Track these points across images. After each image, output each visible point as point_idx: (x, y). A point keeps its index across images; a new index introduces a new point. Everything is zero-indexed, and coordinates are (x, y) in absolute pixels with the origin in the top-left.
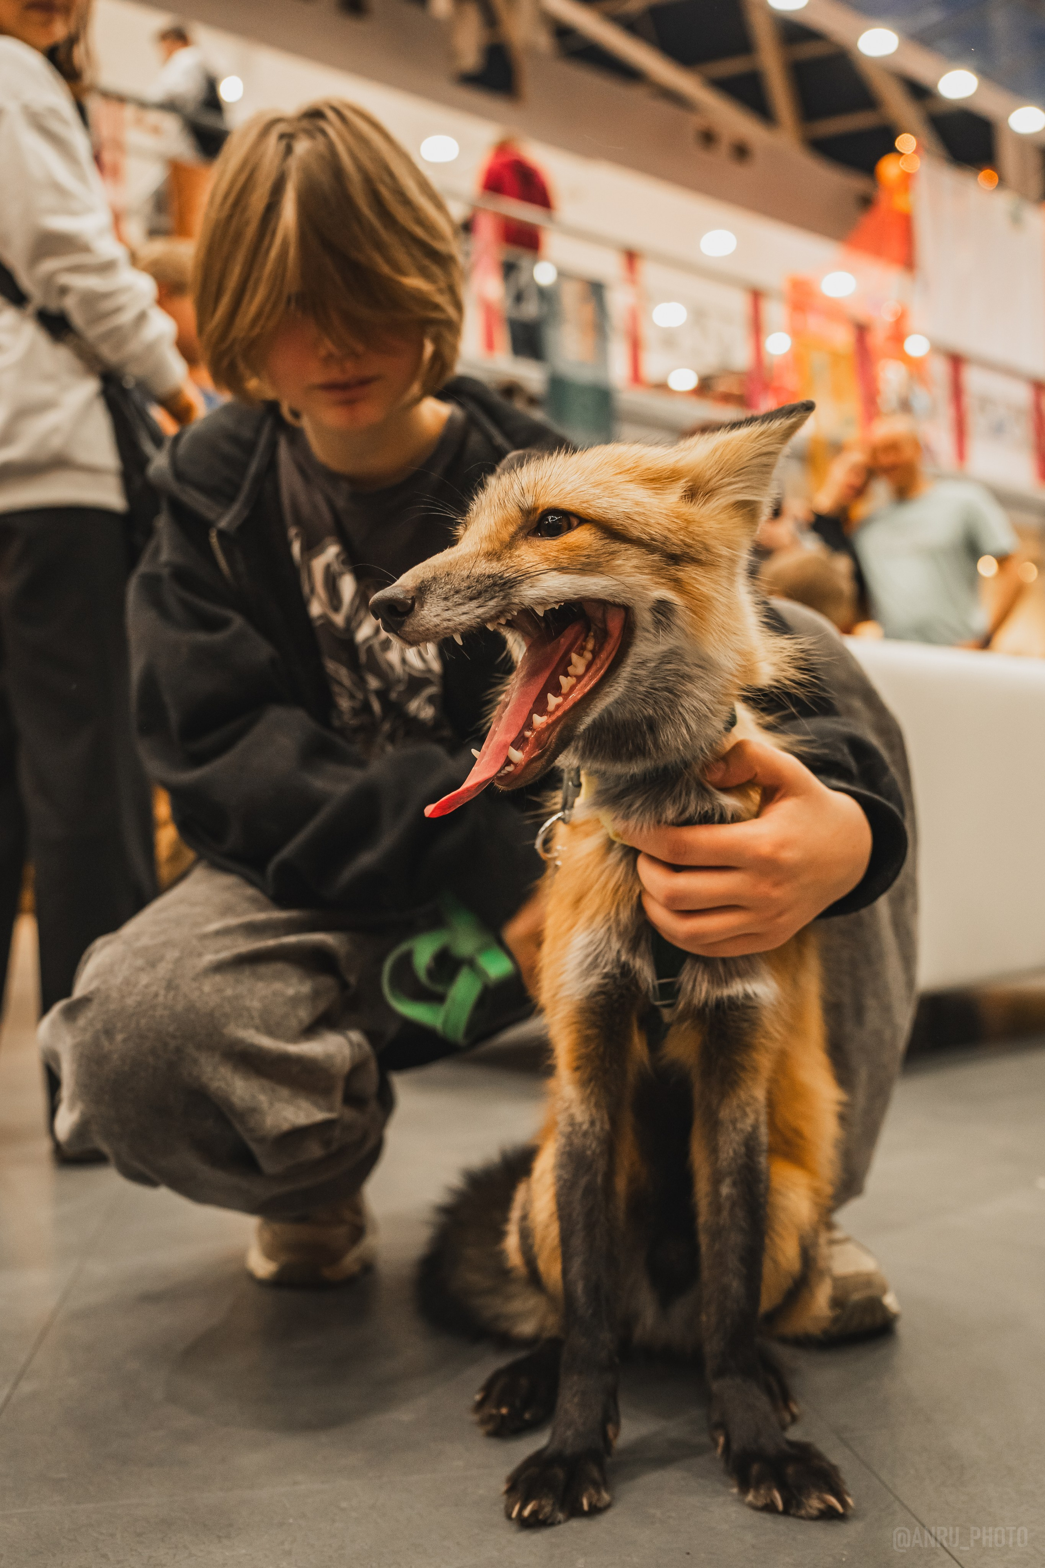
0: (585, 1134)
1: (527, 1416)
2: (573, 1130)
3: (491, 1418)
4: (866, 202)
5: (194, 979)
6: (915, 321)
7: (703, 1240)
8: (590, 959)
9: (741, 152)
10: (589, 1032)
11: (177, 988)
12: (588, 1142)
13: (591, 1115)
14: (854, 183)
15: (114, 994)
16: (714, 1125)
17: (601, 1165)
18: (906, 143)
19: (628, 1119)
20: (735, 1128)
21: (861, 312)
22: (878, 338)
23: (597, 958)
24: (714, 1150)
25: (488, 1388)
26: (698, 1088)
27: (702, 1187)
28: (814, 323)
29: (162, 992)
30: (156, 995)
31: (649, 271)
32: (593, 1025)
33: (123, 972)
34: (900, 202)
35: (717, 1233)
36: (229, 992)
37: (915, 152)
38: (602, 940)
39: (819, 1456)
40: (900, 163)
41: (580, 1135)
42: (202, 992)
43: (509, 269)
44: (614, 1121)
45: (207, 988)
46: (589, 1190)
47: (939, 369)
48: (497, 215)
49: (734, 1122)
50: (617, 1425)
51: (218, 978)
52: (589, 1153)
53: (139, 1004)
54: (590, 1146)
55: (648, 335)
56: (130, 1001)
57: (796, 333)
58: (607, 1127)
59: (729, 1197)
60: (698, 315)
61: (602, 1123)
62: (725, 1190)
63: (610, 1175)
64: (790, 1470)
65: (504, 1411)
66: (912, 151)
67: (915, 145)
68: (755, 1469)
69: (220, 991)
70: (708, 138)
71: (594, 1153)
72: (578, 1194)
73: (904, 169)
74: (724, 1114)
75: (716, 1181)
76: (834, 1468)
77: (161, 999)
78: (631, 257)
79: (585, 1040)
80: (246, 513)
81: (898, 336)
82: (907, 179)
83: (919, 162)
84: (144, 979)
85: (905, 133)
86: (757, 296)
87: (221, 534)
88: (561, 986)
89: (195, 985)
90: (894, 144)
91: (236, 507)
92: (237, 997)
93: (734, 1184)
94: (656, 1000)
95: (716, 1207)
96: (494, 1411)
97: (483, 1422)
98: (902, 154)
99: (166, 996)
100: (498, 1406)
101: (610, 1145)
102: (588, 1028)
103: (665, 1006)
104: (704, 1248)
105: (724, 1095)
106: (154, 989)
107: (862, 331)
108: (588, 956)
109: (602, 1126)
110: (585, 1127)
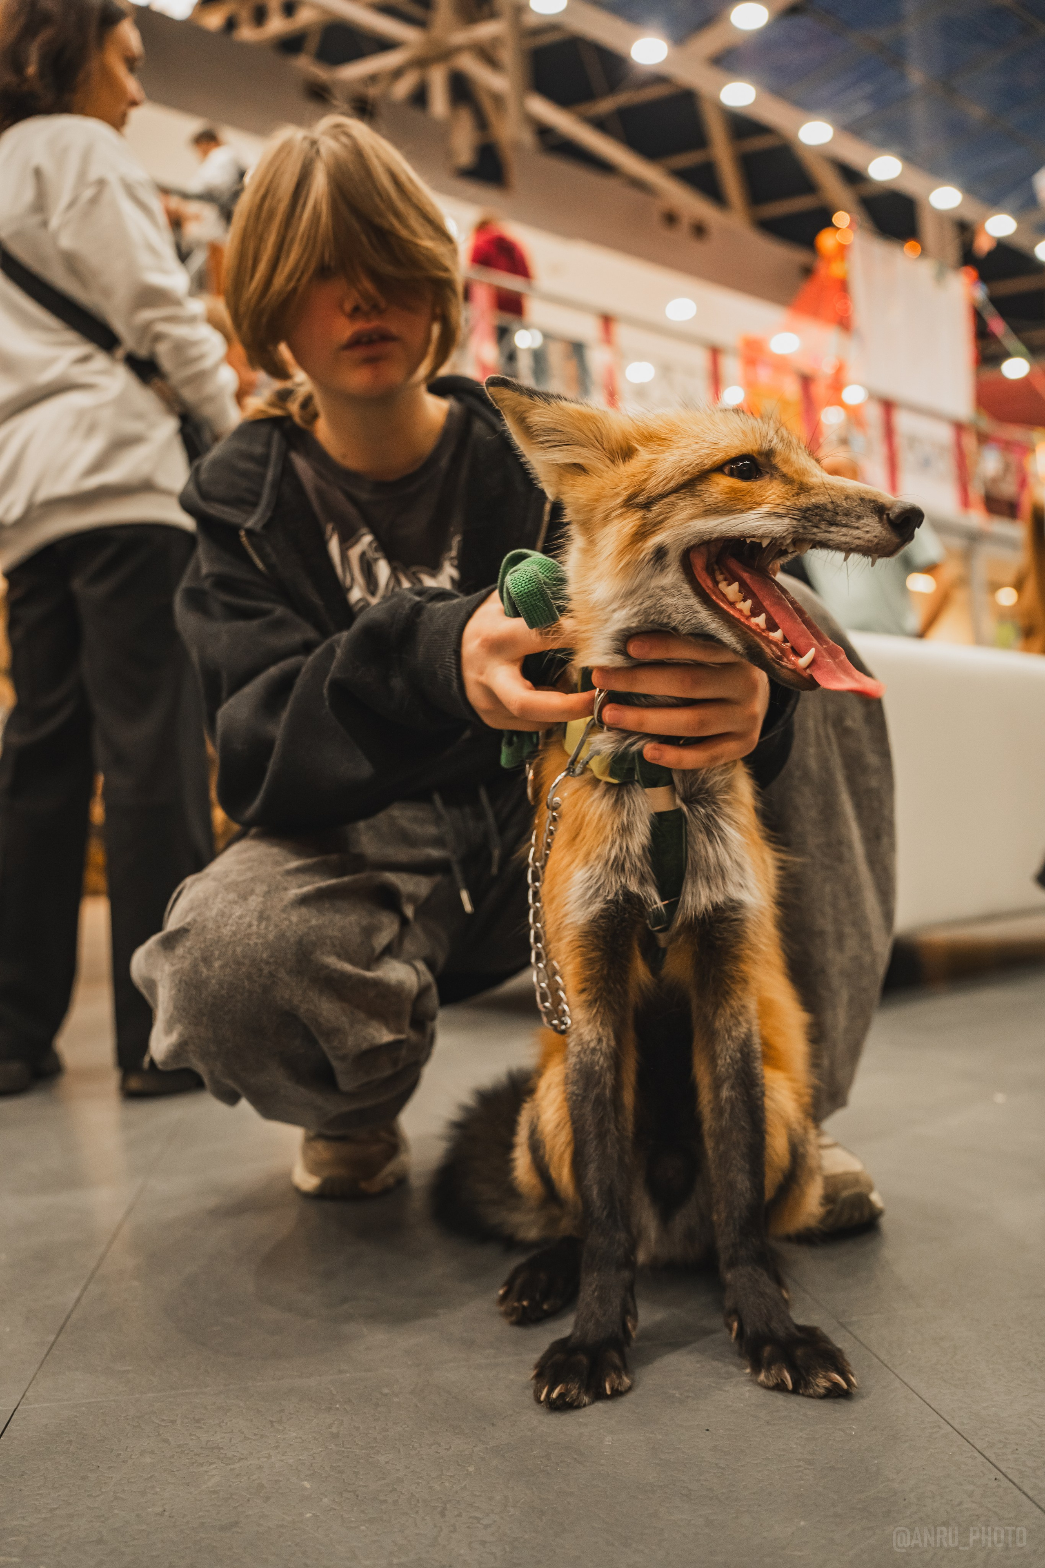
0: (594, 1050)
1: (545, 1307)
2: (582, 1048)
3: (514, 1309)
4: (808, 272)
5: (284, 911)
6: (852, 373)
7: (709, 1144)
8: (591, 891)
9: (699, 230)
10: (593, 955)
11: (268, 918)
12: (596, 1059)
13: (598, 1033)
14: (797, 256)
15: (210, 925)
16: (712, 1035)
17: (609, 1078)
18: (841, 219)
19: (630, 1035)
20: (730, 1036)
21: (806, 366)
22: (820, 390)
23: (598, 889)
24: (713, 1059)
25: (509, 1284)
26: (695, 1002)
27: (705, 1097)
28: (764, 375)
29: (255, 923)
30: (250, 925)
31: (623, 333)
32: (596, 948)
33: (217, 906)
34: (836, 269)
35: (721, 1136)
36: (314, 922)
37: (849, 227)
38: (600, 875)
39: (825, 1340)
40: (837, 236)
41: (588, 1052)
42: (291, 922)
43: (502, 334)
44: (618, 1038)
45: (294, 919)
46: (599, 1101)
47: (874, 414)
48: (490, 286)
49: (729, 1031)
50: (635, 1317)
51: (303, 910)
52: (597, 1068)
53: (234, 933)
54: (598, 1062)
55: (623, 388)
56: (226, 931)
57: (750, 385)
58: (613, 1043)
59: (729, 1099)
60: (666, 370)
61: (609, 1040)
62: (725, 1093)
63: (617, 1088)
64: (799, 1352)
65: (525, 1303)
66: (846, 226)
67: (849, 221)
68: (767, 1351)
69: (307, 921)
70: (671, 219)
71: (602, 1067)
72: (588, 1108)
73: (840, 241)
74: (719, 1024)
75: (717, 1087)
76: (839, 1350)
77: (254, 928)
78: (607, 320)
79: (589, 963)
80: (269, 514)
81: (837, 384)
82: (842, 250)
83: (853, 235)
84: (238, 911)
85: (839, 210)
86: (715, 352)
87: (250, 532)
88: (565, 915)
89: (284, 916)
90: (831, 220)
91: (260, 510)
92: (320, 927)
93: (733, 1087)
94: (653, 927)
95: (718, 1112)
96: (516, 1304)
97: (506, 1314)
98: (838, 229)
99: (258, 926)
100: (519, 1300)
101: (616, 1059)
102: (593, 950)
103: (660, 931)
104: (710, 1152)
105: (717, 1006)
106: (247, 920)
107: (806, 381)
108: (589, 888)
109: (608, 1043)
110: (592, 1045)
